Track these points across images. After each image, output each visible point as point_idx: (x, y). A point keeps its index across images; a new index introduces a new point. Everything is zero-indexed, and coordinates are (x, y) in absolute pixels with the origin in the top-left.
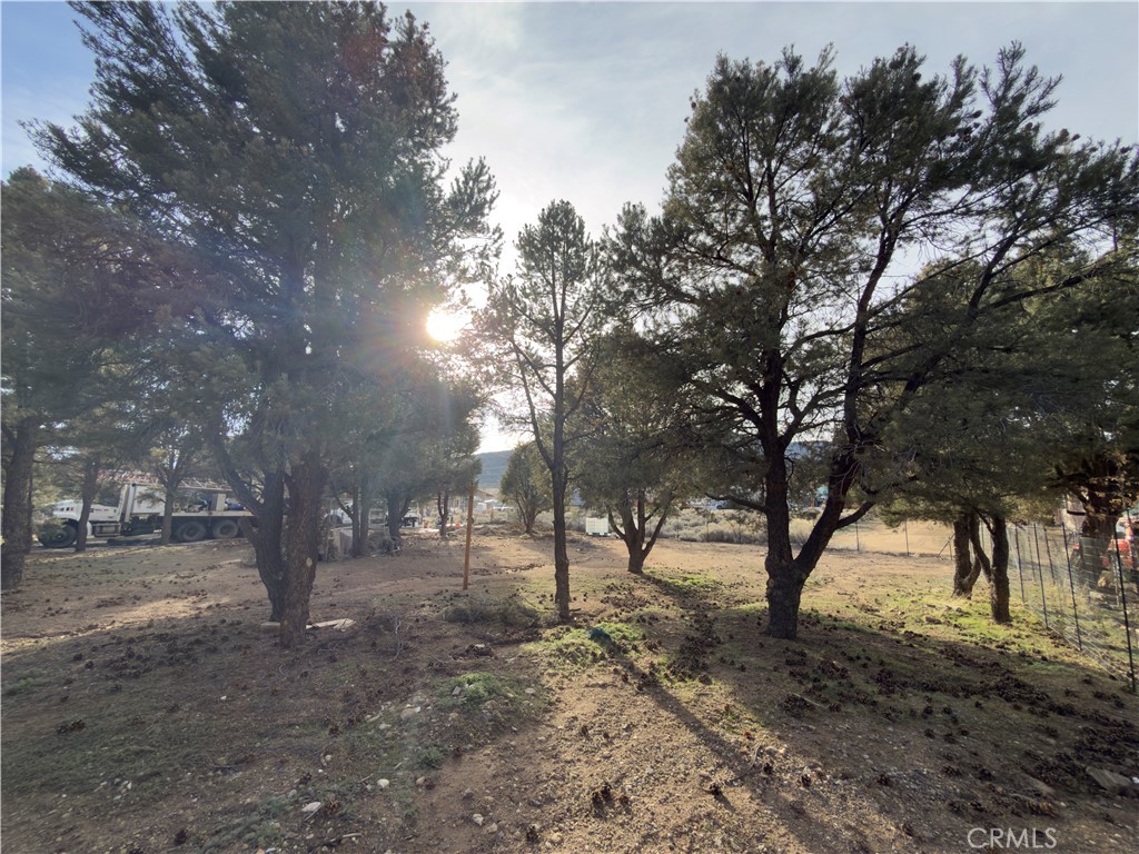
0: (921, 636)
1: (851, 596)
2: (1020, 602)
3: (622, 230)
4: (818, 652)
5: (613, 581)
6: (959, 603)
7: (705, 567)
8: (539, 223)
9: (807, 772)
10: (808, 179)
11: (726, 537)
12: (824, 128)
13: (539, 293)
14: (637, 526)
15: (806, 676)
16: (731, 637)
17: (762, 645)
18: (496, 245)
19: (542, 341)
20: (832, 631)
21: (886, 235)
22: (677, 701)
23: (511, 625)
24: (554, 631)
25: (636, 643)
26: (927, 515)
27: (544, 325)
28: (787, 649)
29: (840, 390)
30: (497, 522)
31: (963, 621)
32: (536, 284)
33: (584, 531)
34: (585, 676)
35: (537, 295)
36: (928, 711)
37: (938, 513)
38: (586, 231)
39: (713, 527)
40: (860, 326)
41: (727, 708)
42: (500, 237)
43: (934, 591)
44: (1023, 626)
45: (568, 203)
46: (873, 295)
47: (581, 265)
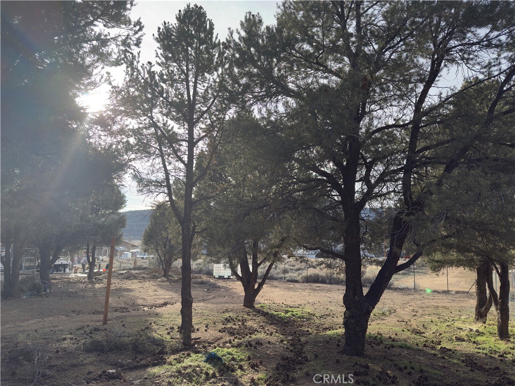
0: (450, 350)
1: (407, 322)
3: (243, 34)
4: (377, 364)
5: (231, 314)
6: (478, 326)
7: (303, 302)
8: (176, 21)
11: (320, 279)
13: (175, 80)
14: (251, 271)
16: (316, 356)
17: (338, 361)
18: (137, 36)
19: (177, 120)
21: (436, 57)
23: (141, 353)
24: (177, 356)
25: (242, 363)
26: (458, 263)
27: (178, 106)
28: (356, 363)
29: (400, 170)
30: (139, 268)
31: (479, 339)
32: (172, 71)
33: (212, 274)
35: (172, 81)
37: (466, 261)
38: (215, 32)
39: (311, 272)
40: (415, 122)
42: (141, 29)
43: (463, 317)
45: (201, 8)
46: (426, 100)
47: (211, 59)
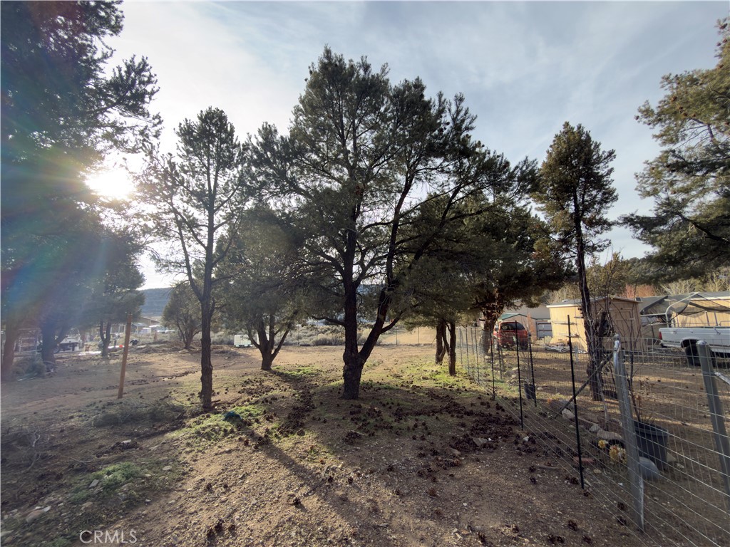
0: (419, 387)
1: (390, 370)
2: (460, 364)
3: (261, 140)
4: (368, 404)
5: (250, 377)
6: (437, 368)
7: (313, 361)
8: (198, 120)
9: (352, 475)
10: (373, 136)
11: (327, 342)
12: (382, 109)
13: (197, 172)
14: (268, 339)
15: (359, 419)
16: (321, 403)
17: (338, 405)
18: (156, 128)
19: (198, 207)
20: (377, 390)
21: (409, 175)
22: (280, 451)
23: (159, 420)
24: (196, 419)
25: (258, 417)
26: (425, 324)
27: (199, 195)
28: (352, 405)
29: (385, 256)
30: (160, 342)
31: (438, 377)
32: (193, 164)
33: (233, 344)
34: (216, 447)
35: (193, 173)
36: (416, 426)
37: (429, 322)
38: (235, 134)
39: (321, 337)
40: (395, 222)
41: (312, 448)
42: (160, 122)
43: (428, 362)
44: (460, 376)
45: (222, 112)
46: (402, 206)
47: (231, 157)
